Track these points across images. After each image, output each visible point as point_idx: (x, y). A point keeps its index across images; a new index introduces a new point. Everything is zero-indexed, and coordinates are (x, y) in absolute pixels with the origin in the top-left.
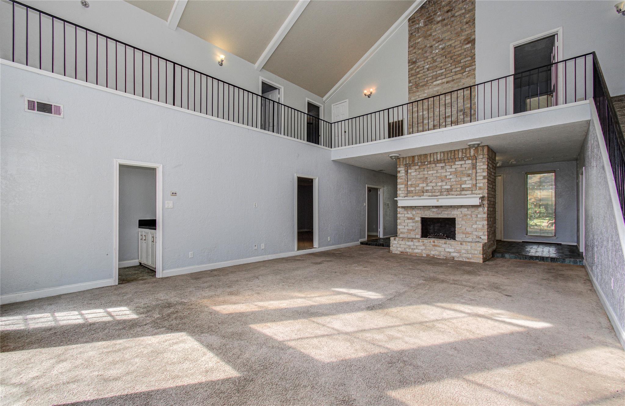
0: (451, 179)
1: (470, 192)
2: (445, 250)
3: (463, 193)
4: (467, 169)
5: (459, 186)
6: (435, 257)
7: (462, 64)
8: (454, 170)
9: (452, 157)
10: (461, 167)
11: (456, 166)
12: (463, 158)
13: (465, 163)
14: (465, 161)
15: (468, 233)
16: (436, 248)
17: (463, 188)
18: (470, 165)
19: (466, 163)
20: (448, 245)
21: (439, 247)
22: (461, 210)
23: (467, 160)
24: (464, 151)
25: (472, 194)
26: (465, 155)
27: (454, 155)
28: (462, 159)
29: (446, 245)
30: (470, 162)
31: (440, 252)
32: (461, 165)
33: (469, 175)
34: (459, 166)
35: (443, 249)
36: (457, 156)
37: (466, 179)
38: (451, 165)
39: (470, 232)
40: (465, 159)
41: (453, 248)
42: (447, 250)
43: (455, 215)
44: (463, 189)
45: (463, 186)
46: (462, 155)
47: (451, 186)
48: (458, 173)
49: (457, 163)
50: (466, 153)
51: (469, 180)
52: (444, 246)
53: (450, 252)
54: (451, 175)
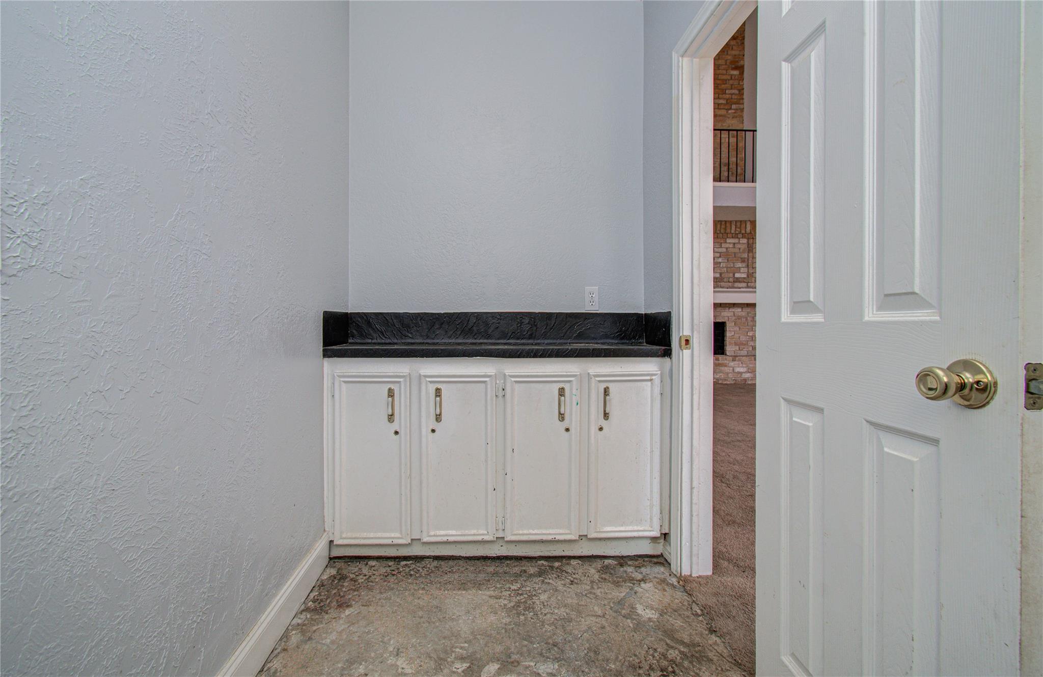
0: (720, 263)
1: (744, 285)
2: (733, 370)
3: (737, 285)
4: (741, 250)
5: (731, 275)
6: (720, 382)
7: (727, 96)
8: (724, 250)
9: (722, 231)
10: (734, 247)
11: (727, 245)
12: (738, 234)
13: (739, 243)
14: (739, 238)
15: (742, 344)
16: (721, 368)
17: (737, 278)
18: (746, 246)
19: (741, 242)
20: (738, 362)
21: (726, 366)
22: (733, 310)
23: (743, 238)
24: (738, 224)
25: (748, 287)
26: (739, 230)
27: (725, 229)
28: (735, 236)
29: (735, 362)
30: (744, 241)
31: (728, 374)
32: (734, 244)
33: (743, 261)
34: (731, 246)
35: (732, 368)
36: (728, 231)
37: (739, 265)
38: (721, 243)
39: (744, 342)
40: (740, 236)
41: (744, 366)
42: (737, 370)
43: (726, 318)
44: (738, 280)
45: (737, 275)
46: (736, 230)
47: (721, 274)
48: (730, 255)
49: (728, 241)
50: (740, 228)
51: (743, 267)
52: (732, 364)
53: (741, 373)
54: (720, 257)
